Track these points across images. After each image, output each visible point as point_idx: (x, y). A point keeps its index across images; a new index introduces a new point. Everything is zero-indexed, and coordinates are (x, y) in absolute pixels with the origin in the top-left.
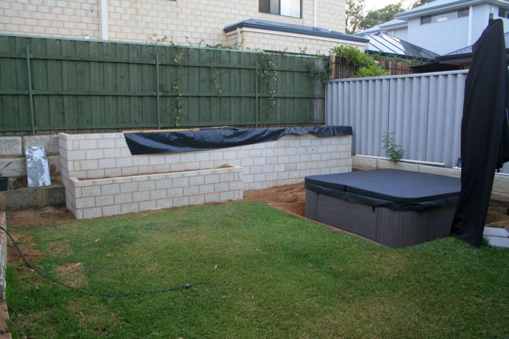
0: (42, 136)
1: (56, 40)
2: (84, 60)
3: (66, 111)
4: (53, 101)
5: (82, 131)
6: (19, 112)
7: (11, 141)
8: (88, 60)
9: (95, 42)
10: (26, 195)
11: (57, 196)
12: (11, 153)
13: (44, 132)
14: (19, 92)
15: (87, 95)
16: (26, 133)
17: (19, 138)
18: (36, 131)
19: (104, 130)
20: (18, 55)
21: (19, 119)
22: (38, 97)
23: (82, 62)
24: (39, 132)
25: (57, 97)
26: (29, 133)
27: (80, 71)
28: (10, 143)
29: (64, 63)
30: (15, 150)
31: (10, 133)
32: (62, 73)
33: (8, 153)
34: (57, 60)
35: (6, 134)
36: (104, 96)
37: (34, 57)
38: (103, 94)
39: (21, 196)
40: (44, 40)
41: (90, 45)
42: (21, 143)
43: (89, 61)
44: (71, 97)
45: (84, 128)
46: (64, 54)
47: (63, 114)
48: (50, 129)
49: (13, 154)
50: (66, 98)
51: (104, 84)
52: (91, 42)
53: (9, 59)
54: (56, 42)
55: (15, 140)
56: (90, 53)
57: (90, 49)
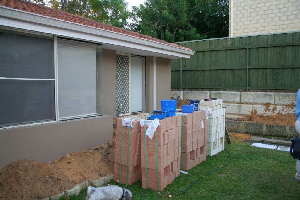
0: (251, 92)
1: (265, 35)
2: (282, 45)
3: (268, 78)
4: (261, 72)
5: (277, 91)
6: (241, 79)
7: (235, 94)
8: (284, 45)
9: (290, 33)
10: (234, 124)
11: (251, 128)
12: (234, 101)
13: (254, 90)
14: (242, 67)
15: (282, 68)
16: (244, 90)
17: (239, 93)
18: (249, 89)
19: (293, 91)
20: (243, 47)
21: (241, 82)
22: (252, 70)
23: (280, 47)
24: (251, 90)
25: (263, 70)
26: (245, 90)
27: (279, 53)
28: (234, 95)
29: (269, 49)
30: (236, 99)
31: (236, 90)
32: (267, 55)
33: (233, 100)
34: (265, 47)
35: (234, 90)
36: (295, 68)
37: (252, 47)
38: (293, 67)
39: (231, 125)
40: (258, 37)
41: (287, 36)
42: (239, 96)
43: (286, 46)
44: (272, 70)
45: (278, 89)
46: (269, 43)
47: (266, 80)
48: (258, 89)
49: (235, 101)
50: (268, 70)
51: (295, 60)
52: (288, 33)
53: (239, 50)
54: (265, 37)
55: (236, 94)
56: (287, 41)
57: (287, 38)
